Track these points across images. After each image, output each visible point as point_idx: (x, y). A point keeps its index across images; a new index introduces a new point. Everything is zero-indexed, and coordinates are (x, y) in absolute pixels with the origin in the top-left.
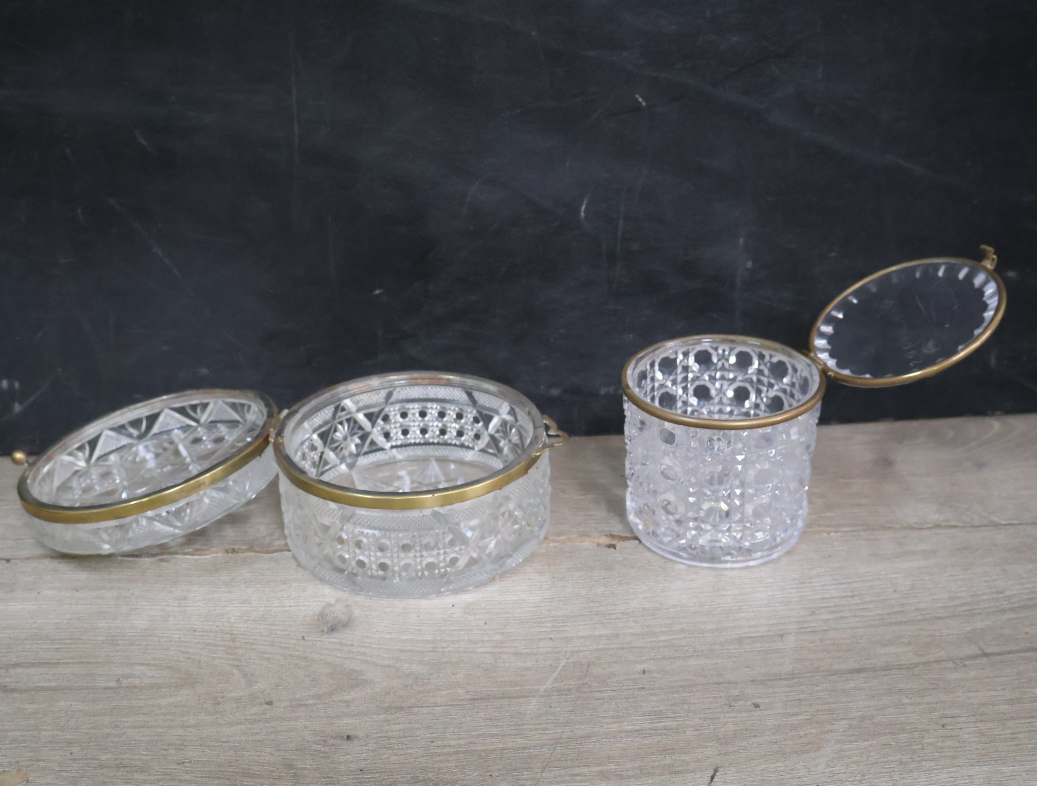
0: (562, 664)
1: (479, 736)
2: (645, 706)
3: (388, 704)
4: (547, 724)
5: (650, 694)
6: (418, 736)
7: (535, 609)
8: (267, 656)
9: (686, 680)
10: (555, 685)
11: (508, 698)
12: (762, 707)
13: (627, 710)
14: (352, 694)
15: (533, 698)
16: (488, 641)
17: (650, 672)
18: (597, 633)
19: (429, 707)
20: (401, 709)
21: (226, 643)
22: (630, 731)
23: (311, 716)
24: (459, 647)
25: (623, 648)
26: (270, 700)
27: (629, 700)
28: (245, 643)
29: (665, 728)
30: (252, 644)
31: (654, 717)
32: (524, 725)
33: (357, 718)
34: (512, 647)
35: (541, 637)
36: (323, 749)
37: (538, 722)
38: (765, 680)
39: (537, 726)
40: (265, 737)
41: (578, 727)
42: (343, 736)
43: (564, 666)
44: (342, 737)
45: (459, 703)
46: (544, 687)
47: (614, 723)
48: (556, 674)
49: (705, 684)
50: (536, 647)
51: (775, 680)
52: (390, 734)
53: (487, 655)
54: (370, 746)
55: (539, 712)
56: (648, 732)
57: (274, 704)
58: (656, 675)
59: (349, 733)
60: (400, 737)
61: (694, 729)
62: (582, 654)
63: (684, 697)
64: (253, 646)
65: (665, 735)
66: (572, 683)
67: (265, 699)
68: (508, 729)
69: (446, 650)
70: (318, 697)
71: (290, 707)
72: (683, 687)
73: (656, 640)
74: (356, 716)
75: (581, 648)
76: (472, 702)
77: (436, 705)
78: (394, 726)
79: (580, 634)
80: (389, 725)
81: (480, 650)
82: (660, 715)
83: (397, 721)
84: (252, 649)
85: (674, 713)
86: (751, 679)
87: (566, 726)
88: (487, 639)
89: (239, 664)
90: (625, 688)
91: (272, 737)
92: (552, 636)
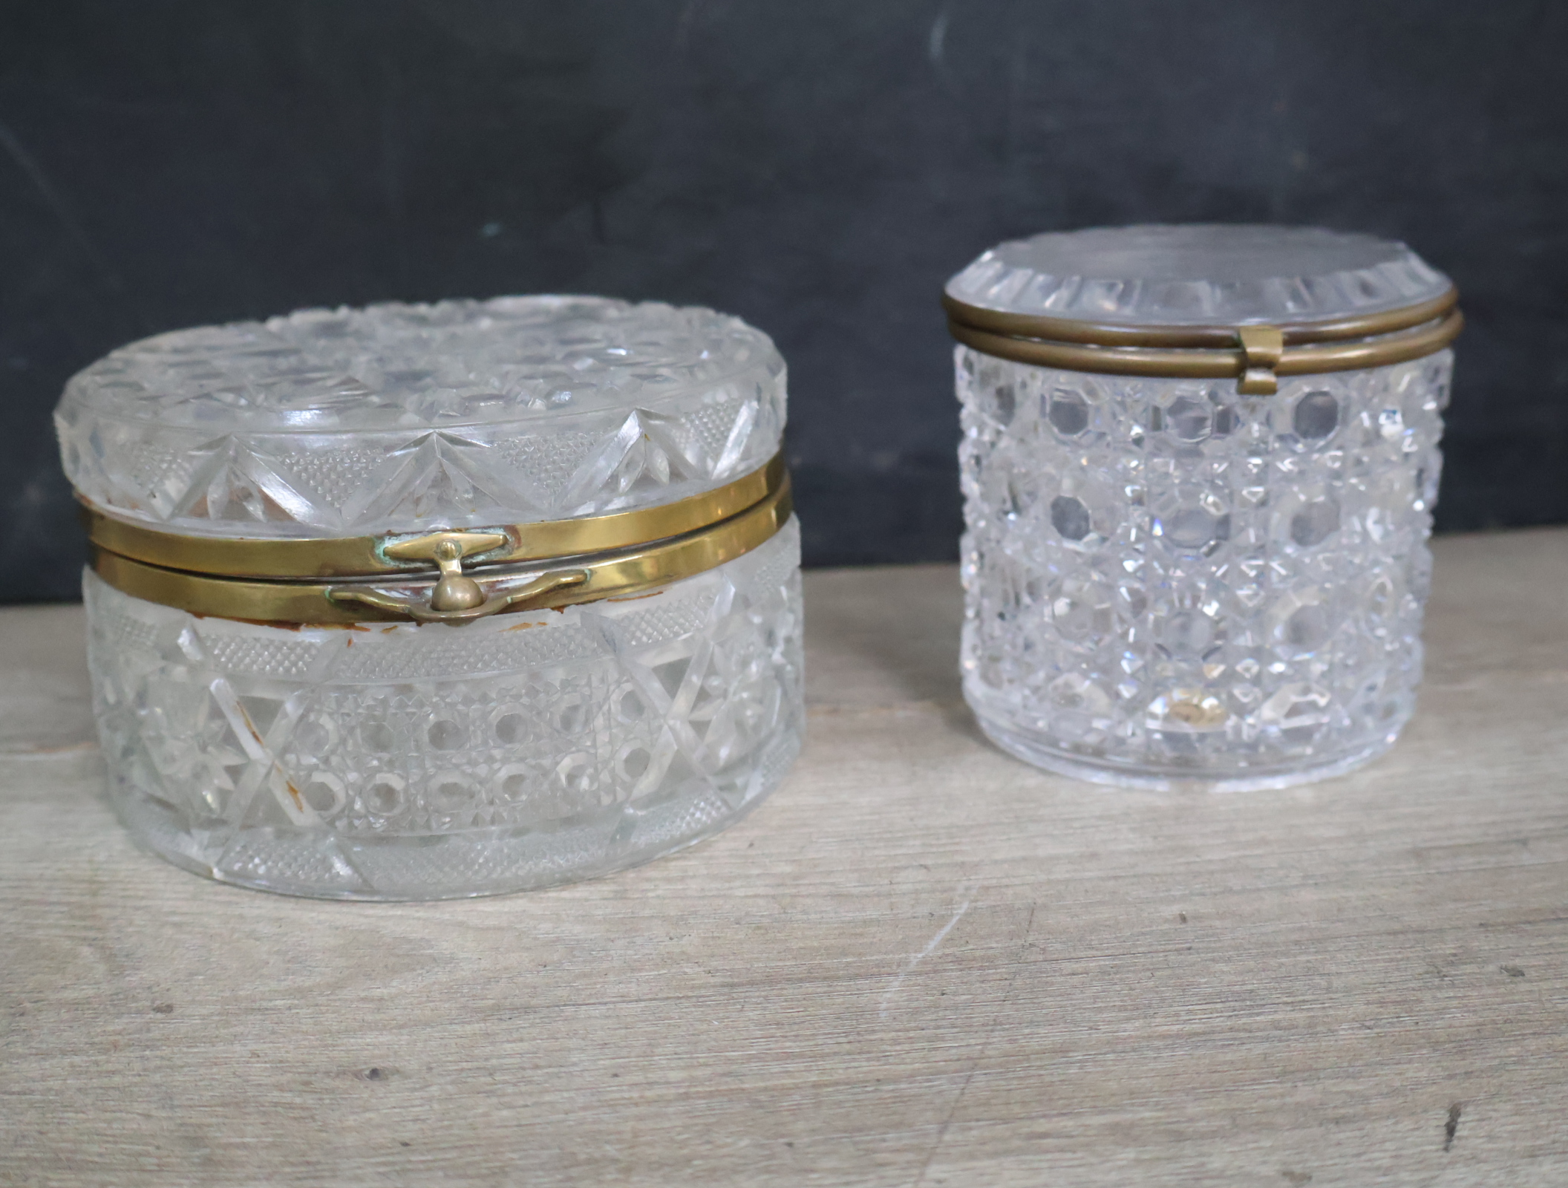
0: (962, 911)
1: (750, 1058)
2: (1205, 983)
3: (491, 1002)
4: (938, 1027)
5: (1213, 960)
6: (574, 1064)
7: (876, 817)
8: (176, 919)
9: (1301, 929)
10: (947, 951)
11: (825, 979)
12: (1532, 974)
13: (1157, 992)
14: (394, 984)
15: (891, 978)
16: (758, 875)
17: (1198, 918)
18: (1041, 852)
19: (606, 1004)
20: (527, 1009)
21: (73, 899)
22: (1178, 1036)
23: (273, 1032)
24: (684, 889)
25: (1116, 878)
26: (169, 1002)
27: (1158, 974)
28: (123, 897)
29: (1276, 1026)
30: (143, 898)
31: (1237, 1004)
32: (874, 1032)
33: (405, 1031)
34: (824, 884)
35: (897, 865)
36: (298, 1100)
37: (913, 1024)
38: (1516, 923)
39: (912, 1034)
40: (137, 1079)
41: (1027, 1031)
42: (362, 1070)
43: (966, 914)
44: (357, 1075)
45: (690, 994)
46: (920, 956)
47: (1128, 1019)
48: (947, 929)
49: (1357, 936)
50: (886, 881)
51: (1542, 921)
52: (494, 1062)
53: (761, 902)
54: (434, 1090)
55: (915, 1004)
56: (1229, 1035)
57: (177, 1012)
58: (1218, 923)
59: (377, 1064)
60: (524, 1069)
61: (1357, 1025)
62: (1010, 892)
63: (1308, 961)
64: (143, 903)
65: (1280, 1041)
66: (994, 945)
67: (153, 1001)
68: (830, 1041)
69: (650, 894)
70: (300, 992)
71: (219, 1014)
72: (1297, 943)
73: (1197, 859)
74: (401, 1027)
75: (1005, 881)
76: (726, 990)
77: (624, 998)
78: (508, 1046)
79: (998, 857)
80: (492, 1043)
81: (741, 892)
82: (1251, 1000)
83: (515, 1036)
84: (137, 909)
85: (1290, 994)
86: (1477, 922)
87: (992, 1031)
88: (756, 871)
89: (100, 936)
90: (1140, 950)
91: (157, 1078)
92: (929, 862)
